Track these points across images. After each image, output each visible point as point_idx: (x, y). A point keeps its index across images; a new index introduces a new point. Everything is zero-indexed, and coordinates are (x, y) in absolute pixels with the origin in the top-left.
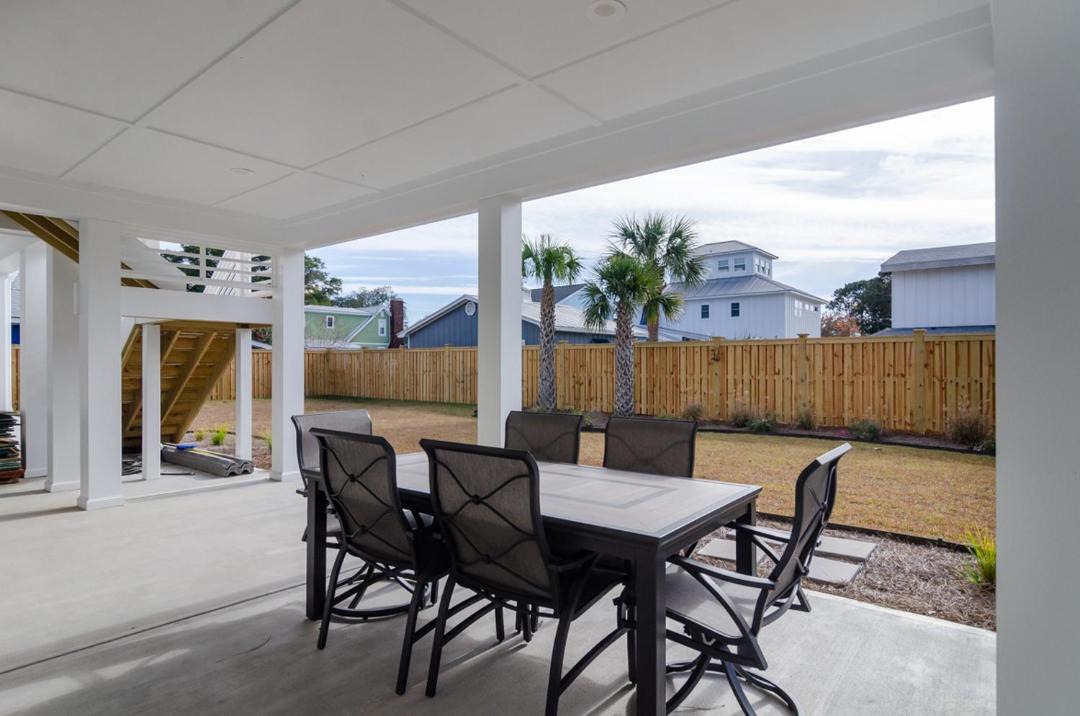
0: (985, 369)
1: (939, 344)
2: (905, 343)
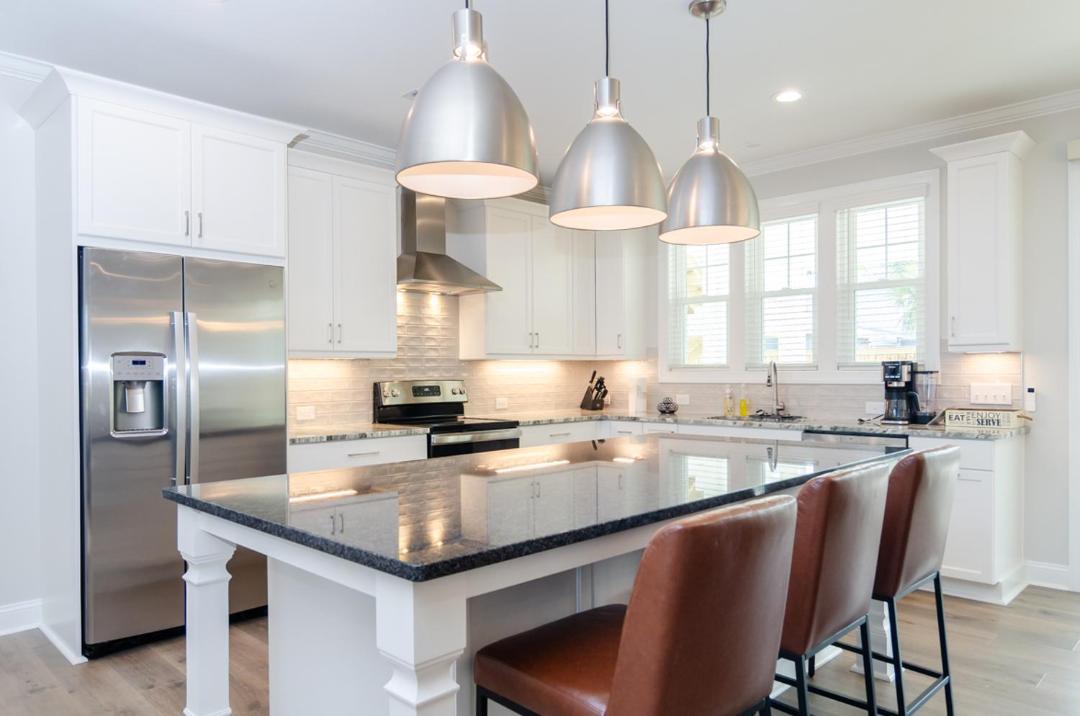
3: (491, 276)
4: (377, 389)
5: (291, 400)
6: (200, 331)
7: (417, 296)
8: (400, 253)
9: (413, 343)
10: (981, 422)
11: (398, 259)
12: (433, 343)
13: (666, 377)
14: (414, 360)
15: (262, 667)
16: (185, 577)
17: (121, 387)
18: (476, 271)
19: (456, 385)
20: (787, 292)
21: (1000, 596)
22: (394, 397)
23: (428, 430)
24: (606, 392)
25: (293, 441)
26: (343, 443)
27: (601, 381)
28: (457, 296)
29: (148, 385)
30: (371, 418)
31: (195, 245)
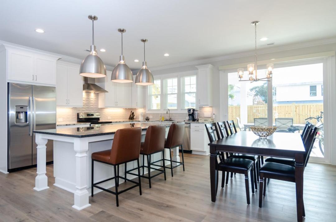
0: (309, 112)
1: (298, 106)
2: (290, 106)
3: (106, 89)
4: (78, 115)
5: (57, 117)
6: (36, 101)
7: (88, 93)
8: (84, 83)
9: (87, 104)
10: (204, 120)
11: (83, 85)
12: (92, 104)
13: (147, 112)
14: (88, 108)
15: (52, 172)
16: (37, 147)
17: (17, 113)
18: (102, 88)
19: (98, 114)
20: (172, 94)
21: (206, 154)
22: (82, 116)
23: (90, 123)
24: (134, 116)
25: (58, 125)
26: (70, 126)
27: (133, 113)
28: (98, 93)
29: (24, 113)
30: (77, 121)
31: (35, 82)
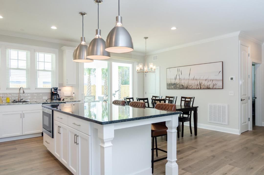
10: (70, 99)
